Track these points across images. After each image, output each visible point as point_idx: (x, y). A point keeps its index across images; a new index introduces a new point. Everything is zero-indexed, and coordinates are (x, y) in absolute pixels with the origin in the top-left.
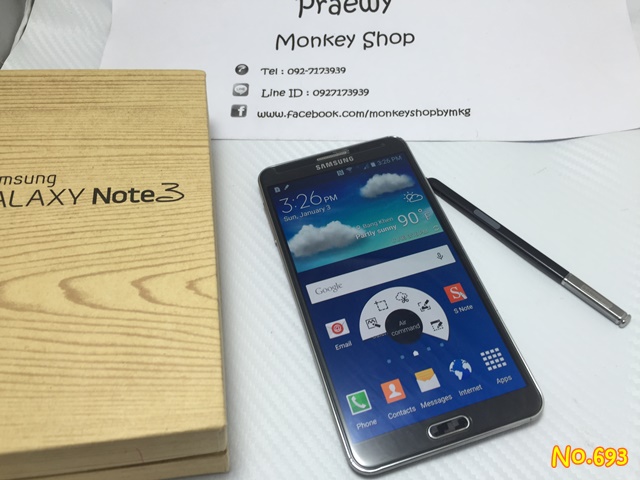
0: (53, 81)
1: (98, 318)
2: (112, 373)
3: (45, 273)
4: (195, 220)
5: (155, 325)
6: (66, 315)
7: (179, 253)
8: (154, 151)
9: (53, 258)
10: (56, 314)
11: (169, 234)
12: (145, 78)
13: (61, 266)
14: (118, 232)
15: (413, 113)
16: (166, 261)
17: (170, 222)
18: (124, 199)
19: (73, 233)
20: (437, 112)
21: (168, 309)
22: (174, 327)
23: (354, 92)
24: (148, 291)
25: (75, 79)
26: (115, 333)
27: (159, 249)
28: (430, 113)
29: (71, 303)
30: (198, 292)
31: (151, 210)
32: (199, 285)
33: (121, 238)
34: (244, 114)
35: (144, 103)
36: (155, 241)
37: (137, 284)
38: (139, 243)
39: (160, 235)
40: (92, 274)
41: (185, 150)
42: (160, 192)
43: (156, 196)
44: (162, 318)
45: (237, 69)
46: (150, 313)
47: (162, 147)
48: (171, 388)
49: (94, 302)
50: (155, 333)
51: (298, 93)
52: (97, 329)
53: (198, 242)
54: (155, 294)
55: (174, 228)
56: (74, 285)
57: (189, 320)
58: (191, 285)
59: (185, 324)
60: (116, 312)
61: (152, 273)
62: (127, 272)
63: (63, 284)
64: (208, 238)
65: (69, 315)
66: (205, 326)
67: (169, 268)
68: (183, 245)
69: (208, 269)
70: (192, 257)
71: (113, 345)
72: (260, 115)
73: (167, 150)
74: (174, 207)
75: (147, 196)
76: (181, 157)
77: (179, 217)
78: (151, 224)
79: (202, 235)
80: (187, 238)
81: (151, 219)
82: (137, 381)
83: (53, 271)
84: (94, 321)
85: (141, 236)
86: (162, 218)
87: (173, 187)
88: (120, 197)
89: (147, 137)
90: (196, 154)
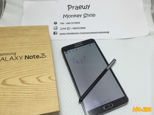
0: (13, 29)
1: (29, 87)
2: (33, 100)
3: (15, 76)
4: (49, 62)
5: (42, 88)
6: (21, 87)
7: (46, 70)
8: (38, 46)
9: (17, 73)
10: (19, 86)
11: (43, 66)
12: (34, 28)
13: (19, 75)
14: (31, 66)
15: (96, 33)
16: (43, 72)
17: (43, 63)
18: (32, 58)
19: (21, 67)
20: (101, 33)
21: (45, 84)
22: (46, 88)
23: (82, 28)
24: (40, 80)
25: (18, 29)
26: (33, 90)
27: (41, 69)
28: (100, 33)
29: (22, 83)
30: (51, 79)
31: (39, 60)
32: (51, 78)
33: (32, 67)
34: (57, 34)
35: (35, 34)
36: (40, 68)
37: (37, 78)
38: (37, 68)
39: (41, 66)
40: (26, 76)
41: (45, 45)
42: (40, 56)
43: (40, 57)
44: (43, 86)
45: (54, 23)
46: (41, 85)
47: (40, 45)
48: (47, 103)
49: (27, 83)
50: (42, 90)
51: (69, 28)
52: (29, 89)
53: (50, 67)
54: (41, 80)
55: (44, 64)
56: (23, 79)
57: (49, 86)
58: (49, 78)
59: (49, 87)
60: (33, 85)
61: (40, 75)
62: (35, 75)
63: (20, 79)
64: (52, 66)
65: (22, 86)
66: (53, 87)
67: (44, 74)
68: (47, 68)
69: (53, 73)
70: (49, 71)
71: (33, 93)
72: (60, 34)
73: (41, 45)
74: (44, 59)
75: (38, 57)
76: (44, 47)
77: (45, 61)
78: (39, 64)
79: (51, 66)
80: (48, 66)
81: (39, 62)
82: (39, 101)
83: (17, 76)
84: (28, 88)
85: (37, 67)
86: (41, 62)
87: (43, 54)
88: (31, 57)
89: (36, 42)
90: (48, 46)
